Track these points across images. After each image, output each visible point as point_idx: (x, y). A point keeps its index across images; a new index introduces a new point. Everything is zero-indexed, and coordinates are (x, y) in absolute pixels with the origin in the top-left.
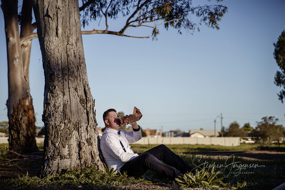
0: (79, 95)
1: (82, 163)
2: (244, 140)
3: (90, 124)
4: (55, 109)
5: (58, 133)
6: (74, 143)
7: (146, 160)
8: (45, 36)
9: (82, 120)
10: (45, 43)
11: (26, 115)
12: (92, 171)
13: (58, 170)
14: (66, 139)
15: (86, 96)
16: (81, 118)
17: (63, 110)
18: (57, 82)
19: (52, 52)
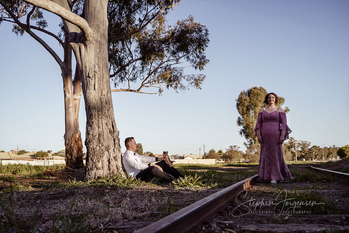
0: (109, 128)
1: (111, 172)
2: (218, 161)
3: (116, 147)
4: (93, 137)
5: (95, 153)
6: (105, 159)
7: (152, 170)
8: (87, 90)
9: (111, 144)
10: (87, 95)
11: (77, 144)
12: (117, 178)
13: (95, 177)
14: (101, 157)
15: (113, 129)
16: (110, 143)
17: (98, 138)
18: (95, 120)
19: (91, 100)
